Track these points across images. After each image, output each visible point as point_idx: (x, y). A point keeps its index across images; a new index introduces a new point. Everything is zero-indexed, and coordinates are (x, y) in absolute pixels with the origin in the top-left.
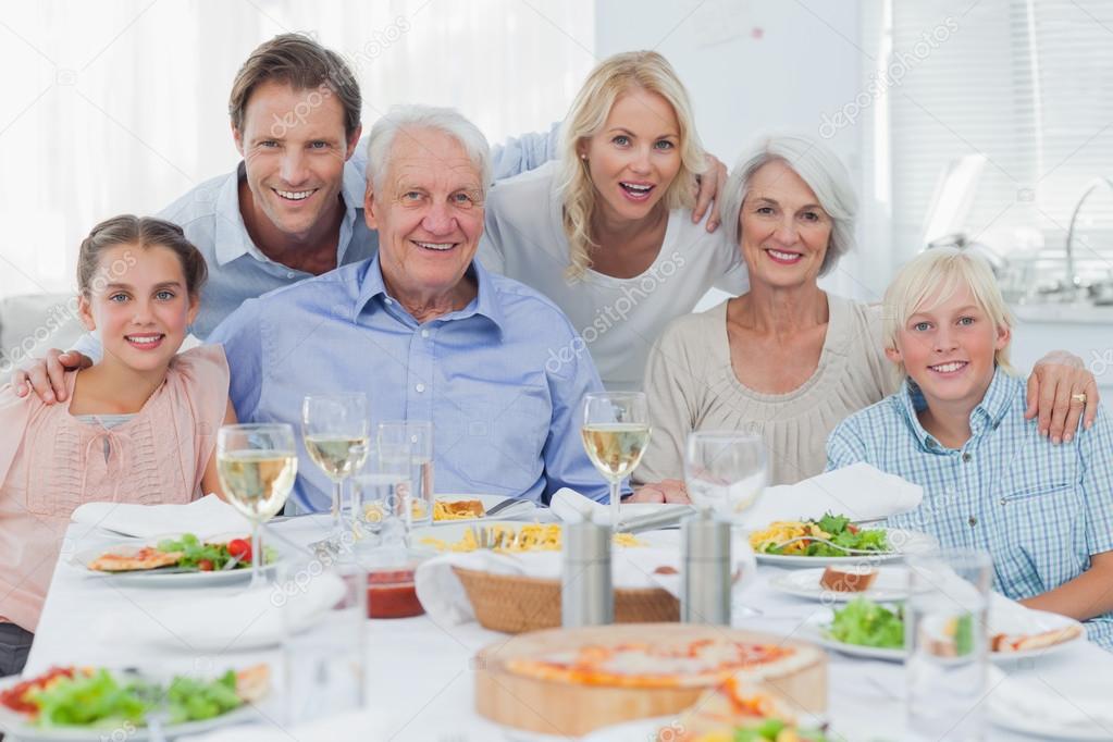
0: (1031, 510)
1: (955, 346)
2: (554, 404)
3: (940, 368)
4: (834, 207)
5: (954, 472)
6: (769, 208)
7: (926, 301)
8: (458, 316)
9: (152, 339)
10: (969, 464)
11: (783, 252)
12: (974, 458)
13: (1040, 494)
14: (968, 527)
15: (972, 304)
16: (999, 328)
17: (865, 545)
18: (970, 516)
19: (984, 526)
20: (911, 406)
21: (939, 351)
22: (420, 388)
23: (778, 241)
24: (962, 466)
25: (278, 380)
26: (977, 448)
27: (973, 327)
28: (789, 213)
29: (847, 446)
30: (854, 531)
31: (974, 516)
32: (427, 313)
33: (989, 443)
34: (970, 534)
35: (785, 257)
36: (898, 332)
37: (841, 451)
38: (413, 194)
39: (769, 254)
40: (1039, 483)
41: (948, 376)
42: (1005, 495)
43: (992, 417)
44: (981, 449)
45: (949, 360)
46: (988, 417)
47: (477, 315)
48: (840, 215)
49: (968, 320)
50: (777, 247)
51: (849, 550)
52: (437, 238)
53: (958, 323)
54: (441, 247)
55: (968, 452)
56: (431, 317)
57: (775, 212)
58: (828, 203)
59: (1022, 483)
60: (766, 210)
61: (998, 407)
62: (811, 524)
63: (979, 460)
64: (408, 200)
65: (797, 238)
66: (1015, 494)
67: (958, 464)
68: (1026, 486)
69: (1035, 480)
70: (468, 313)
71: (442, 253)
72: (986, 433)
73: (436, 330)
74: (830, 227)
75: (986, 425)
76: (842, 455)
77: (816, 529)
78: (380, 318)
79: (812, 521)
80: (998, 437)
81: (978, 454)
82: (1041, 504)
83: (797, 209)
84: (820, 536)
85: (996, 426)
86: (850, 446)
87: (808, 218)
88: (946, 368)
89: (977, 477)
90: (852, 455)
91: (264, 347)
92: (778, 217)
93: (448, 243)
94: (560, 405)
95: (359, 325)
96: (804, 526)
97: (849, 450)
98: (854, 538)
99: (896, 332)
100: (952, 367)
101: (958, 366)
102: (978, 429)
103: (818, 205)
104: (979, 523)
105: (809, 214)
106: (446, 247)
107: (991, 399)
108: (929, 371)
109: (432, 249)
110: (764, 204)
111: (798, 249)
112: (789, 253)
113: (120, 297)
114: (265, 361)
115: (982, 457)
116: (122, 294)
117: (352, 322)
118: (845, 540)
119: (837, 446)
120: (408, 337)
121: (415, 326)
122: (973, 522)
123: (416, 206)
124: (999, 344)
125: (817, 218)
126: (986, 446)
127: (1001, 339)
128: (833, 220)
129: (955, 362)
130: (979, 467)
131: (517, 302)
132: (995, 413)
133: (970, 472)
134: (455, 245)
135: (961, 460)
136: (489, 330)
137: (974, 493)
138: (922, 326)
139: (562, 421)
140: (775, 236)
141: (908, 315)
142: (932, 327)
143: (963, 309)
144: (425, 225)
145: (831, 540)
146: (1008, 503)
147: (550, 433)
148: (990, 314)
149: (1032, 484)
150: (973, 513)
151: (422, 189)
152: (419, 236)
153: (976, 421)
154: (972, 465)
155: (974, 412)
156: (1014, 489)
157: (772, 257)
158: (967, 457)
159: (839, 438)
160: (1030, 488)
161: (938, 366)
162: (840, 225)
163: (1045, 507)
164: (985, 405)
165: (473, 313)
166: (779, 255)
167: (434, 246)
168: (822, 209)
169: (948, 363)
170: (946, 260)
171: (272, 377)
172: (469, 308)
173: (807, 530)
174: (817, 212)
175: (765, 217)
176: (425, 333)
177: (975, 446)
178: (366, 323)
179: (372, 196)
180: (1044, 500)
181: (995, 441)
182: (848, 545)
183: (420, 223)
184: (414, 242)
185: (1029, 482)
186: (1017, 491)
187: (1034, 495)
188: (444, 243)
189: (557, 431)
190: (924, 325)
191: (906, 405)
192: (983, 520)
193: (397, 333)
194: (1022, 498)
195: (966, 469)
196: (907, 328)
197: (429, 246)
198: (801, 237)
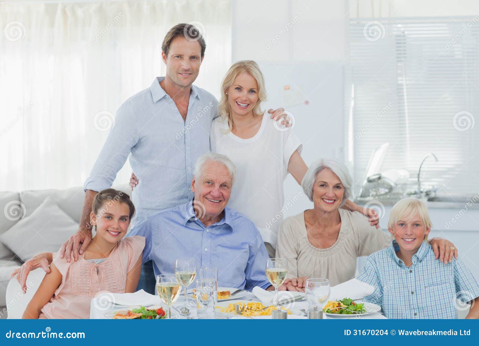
0: (435, 290)
1: (412, 233)
2: (250, 254)
3: (406, 240)
4: (346, 184)
5: (406, 276)
6: (324, 185)
7: (405, 217)
8: (219, 224)
9: (117, 233)
10: (411, 274)
11: (329, 200)
12: (413, 272)
13: (437, 285)
14: (411, 294)
15: (419, 220)
16: (427, 228)
17: (358, 310)
18: (412, 291)
19: (417, 295)
20: (394, 250)
21: (406, 234)
22: (206, 250)
23: (327, 196)
24: (409, 274)
25: (157, 244)
26: (414, 269)
27: (419, 227)
28: (331, 187)
29: (370, 264)
30: (354, 304)
31: (413, 291)
32: (209, 222)
33: (418, 267)
34: (411, 297)
35: (330, 202)
36: (394, 225)
37: (369, 265)
38: (209, 182)
39: (323, 200)
40: (437, 281)
41: (409, 243)
42: (426, 285)
43: (420, 259)
44: (416, 269)
45: (409, 238)
46: (418, 258)
47: (225, 224)
48: (347, 186)
49: (417, 225)
50: (327, 198)
51: (353, 312)
52: (214, 198)
53: (414, 226)
54: (215, 201)
55: (411, 270)
56: (210, 224)
57: (326, 186)
58: (344, 182)
59: (431, 282)
60: (322, 186)
61: (422, 255)
62: (340, 302)
63: (415, 273)
64: (207, 184)
65: (334, 195)
66: (429, 285)
67: (408, 273)
68: (433, 282)
69: (436, 281)
70: (221, 223)
71: (216, 203)
72: (417, 263)
73: (211, 229)
74: (344, 191)
75: (418, 261)
76: (369, 267)
77: (342, 304)
78: (193, 225)
79: (340, 301)
80: (421, 265)
81: (415, 270)
82: (438, 288)
83: (334, 185)
84: (343, 306)
85: (421, 261)
86: (372, 264)
87: (337, 188)
88: (408, 240)
89: (414, 278)
90: (372, 267)
91: (153, 233)
92: (327, 188)
93: (218, 200)
94: (252, 254)
95: (186, 227)
96: (338, 303)
97: (371, 265)
98: (354, 307)
99: (393, 225)
100: (410, 240)
101: (412, 240)
102: (414, 262)
103: (341, 183)
104: (415, 294)
105: (337, 187)
106: (217, 201)
107: (420, 252)
108: (402, 239)
109: (212, 201)
110: (322, 183)
111: (334, 198)
112: (331, 200)
113: (108, 217)
114: (153, 237)
115: (416, 271)
116: (109, 217)
117: (184, 226)
118: (351, 308)
119: (368, 264)
120: (202, 231)
121: (204, 228)
122: (412, 293)
123: (209, 187)
124: (426, 233)
125: (340, 188)
126: (417, 268)
127: (427, 231)
128: (345, 188)
129: (411, 239)
130: (415, 275)
131: (237, 218)
132: (421, 257)
133: (412, 276)
134: (220, 201)
135: (409, 272)
136: (229, 229)
137: (413, 284)
138: (402, 225)
139: (252, 260)
140: (327, 194)
141: (399, 220)
142: (405, 225)
143: (416, 221)
144: (211, 193)
145: (347, 308)
146: (427, 288)
147: (248, 264)
148: (425, 224)
149: (435, 282)
150: (413, 290)
151: (212, 181)
152: (209, 196)
153: (414, 259)
154: (413, 274)
155: (414, 256)
156: (429, 283)
157: (325, 201)
158: (411, 271)
159: (368, 261)
160: (434, 283)
161: (405, 239)
162: (347, 190)
163: (439, 289)
164: (417, 254)
165: (224, 223)
166: (327, 201)
167: (213, 201)
168: (342, 185)
169: (409, 239)
170: (413, 204)
171: (155, 243)
172: (222, 221)
173: (339, 304)
174: (341, 186)
175: (322, 188)
176: (208, 230)
177: (414, 268)
178: (189, 226)
179: (195, 181)
180: (439, 287)
181: (420, 266)
182: (352, 310)
183: (210, 192)
184: (206, 198)
185: (433, 281)
186: (430, 284)
187: (435, 286)
188: (216, 200)
189: (250, 263)
190: (403, 224)
191: (392, 250)
192: (416, 292)
193: (198, 230)
194: (431, 286)
195: (410, 275)
196: (397, 224)
197: (211, 200)
198: (335, 195)
